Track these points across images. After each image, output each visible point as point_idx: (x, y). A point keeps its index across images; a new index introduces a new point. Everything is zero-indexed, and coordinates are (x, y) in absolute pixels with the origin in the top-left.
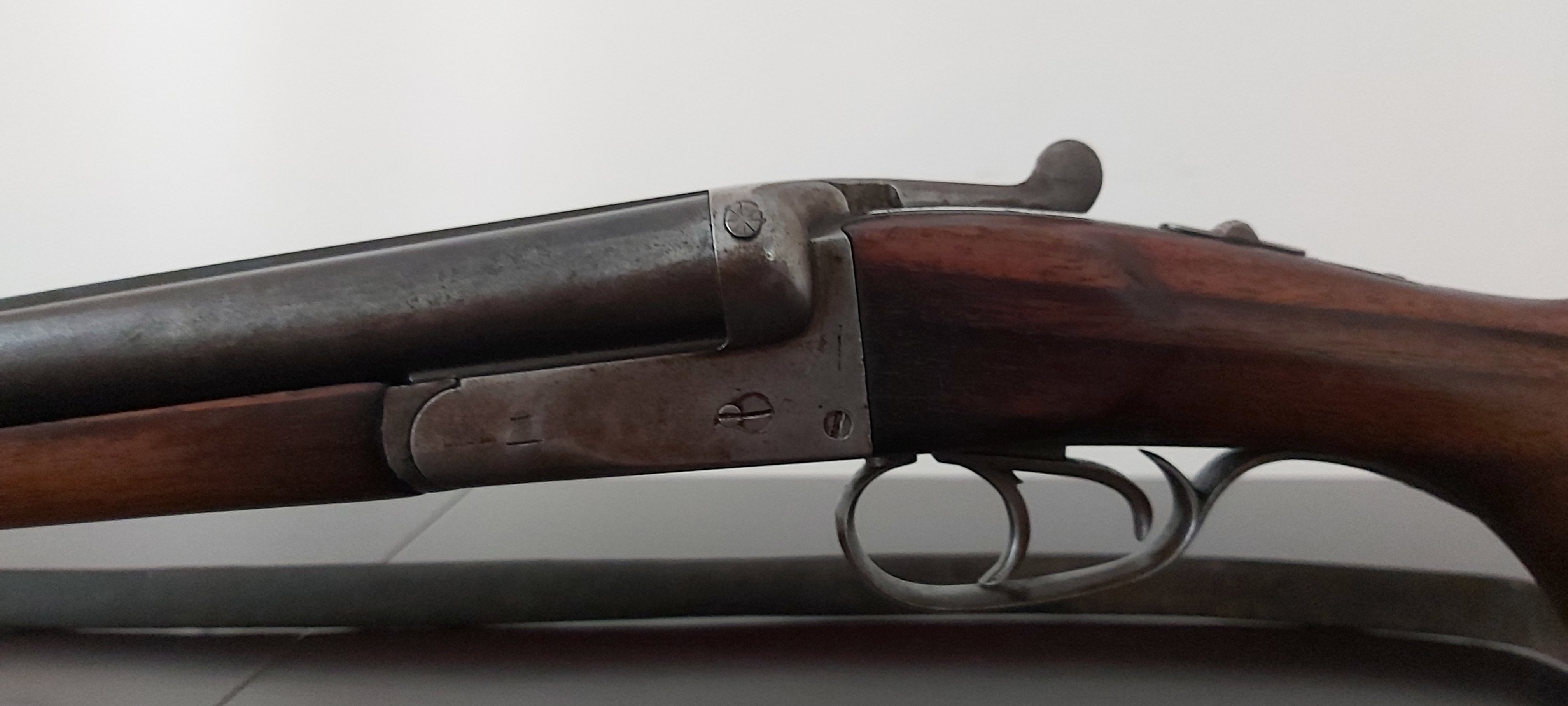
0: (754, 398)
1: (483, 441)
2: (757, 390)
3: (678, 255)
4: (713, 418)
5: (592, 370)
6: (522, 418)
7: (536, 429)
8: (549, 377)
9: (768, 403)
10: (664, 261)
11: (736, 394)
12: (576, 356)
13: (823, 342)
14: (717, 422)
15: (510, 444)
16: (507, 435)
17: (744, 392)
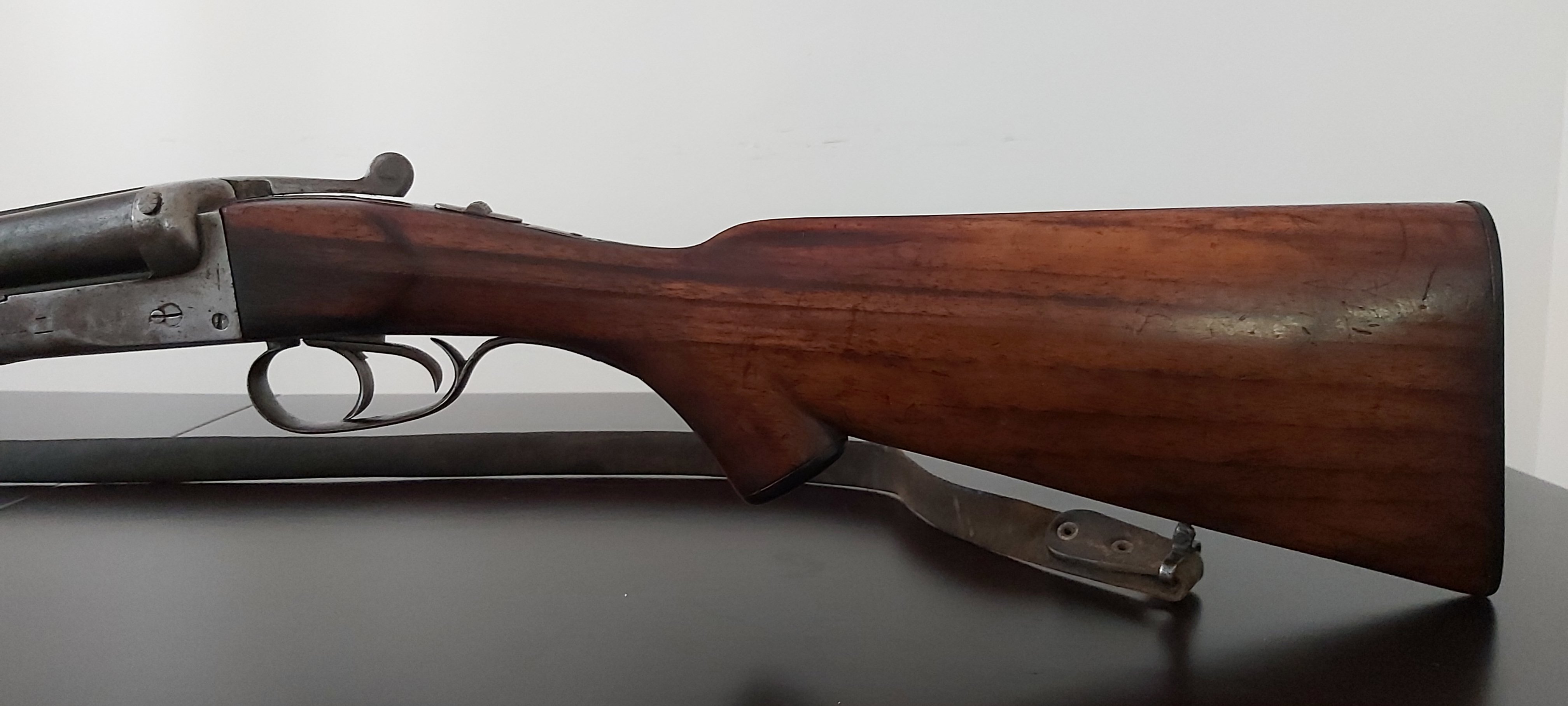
0: (170, 307)
1: (21, 332)
2: (172, 301)
3: (112, 224)
4: (148, 318)
5: (78, 290)
6: (42, 318)
7: (50, 325)
8: (54, 294)
9: (180, 310)
10: (104, 227)
11: (161, 304)
12: (67, 283)
13: (208, 273)
14: (150, 320)
15: (36, 333)
16: (34, 328)
17: (165, 303)
